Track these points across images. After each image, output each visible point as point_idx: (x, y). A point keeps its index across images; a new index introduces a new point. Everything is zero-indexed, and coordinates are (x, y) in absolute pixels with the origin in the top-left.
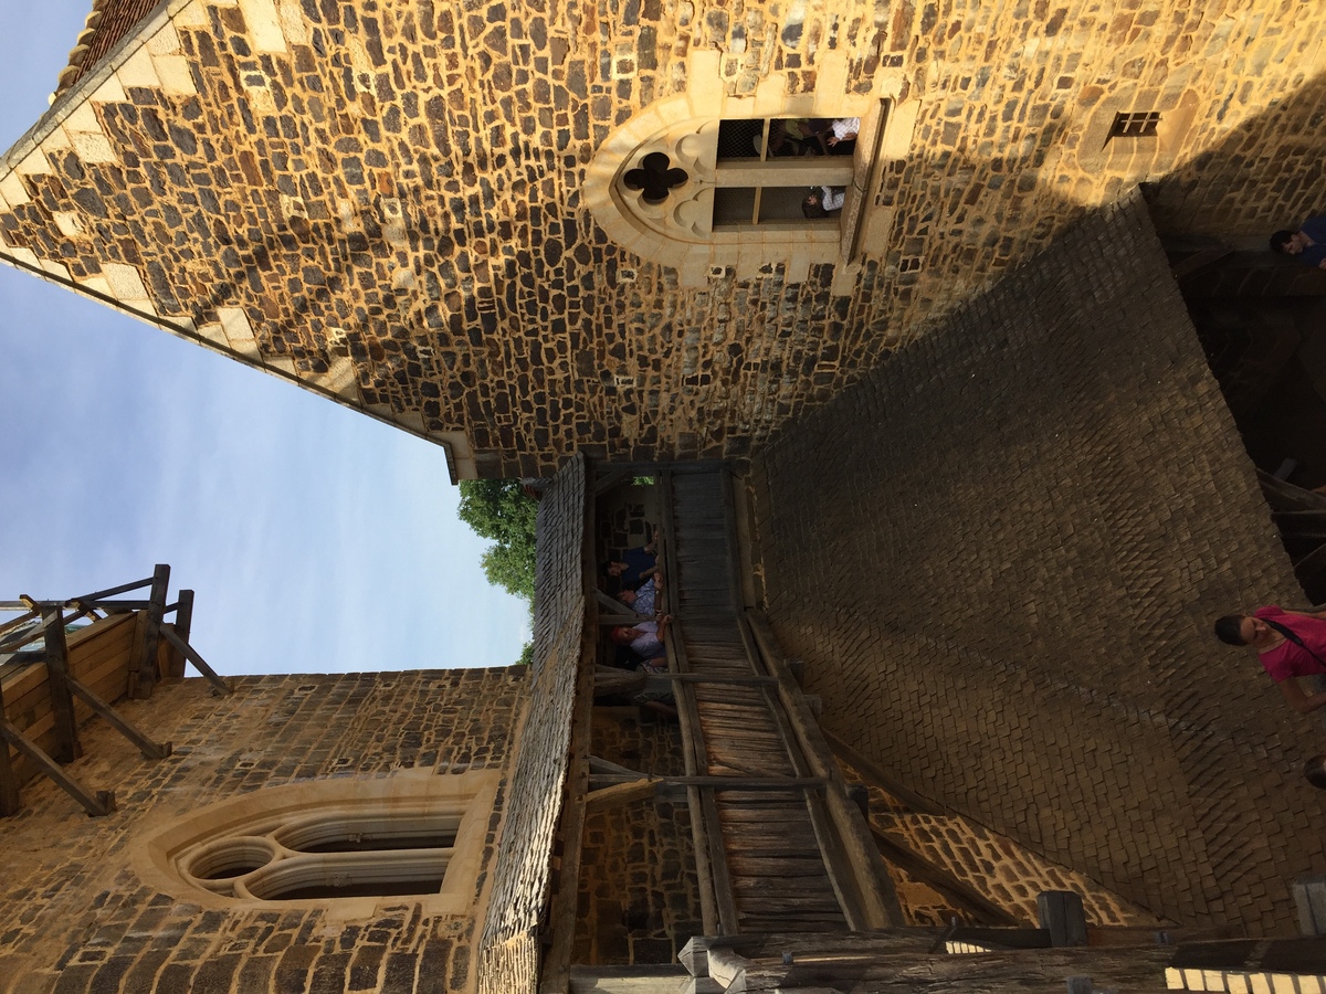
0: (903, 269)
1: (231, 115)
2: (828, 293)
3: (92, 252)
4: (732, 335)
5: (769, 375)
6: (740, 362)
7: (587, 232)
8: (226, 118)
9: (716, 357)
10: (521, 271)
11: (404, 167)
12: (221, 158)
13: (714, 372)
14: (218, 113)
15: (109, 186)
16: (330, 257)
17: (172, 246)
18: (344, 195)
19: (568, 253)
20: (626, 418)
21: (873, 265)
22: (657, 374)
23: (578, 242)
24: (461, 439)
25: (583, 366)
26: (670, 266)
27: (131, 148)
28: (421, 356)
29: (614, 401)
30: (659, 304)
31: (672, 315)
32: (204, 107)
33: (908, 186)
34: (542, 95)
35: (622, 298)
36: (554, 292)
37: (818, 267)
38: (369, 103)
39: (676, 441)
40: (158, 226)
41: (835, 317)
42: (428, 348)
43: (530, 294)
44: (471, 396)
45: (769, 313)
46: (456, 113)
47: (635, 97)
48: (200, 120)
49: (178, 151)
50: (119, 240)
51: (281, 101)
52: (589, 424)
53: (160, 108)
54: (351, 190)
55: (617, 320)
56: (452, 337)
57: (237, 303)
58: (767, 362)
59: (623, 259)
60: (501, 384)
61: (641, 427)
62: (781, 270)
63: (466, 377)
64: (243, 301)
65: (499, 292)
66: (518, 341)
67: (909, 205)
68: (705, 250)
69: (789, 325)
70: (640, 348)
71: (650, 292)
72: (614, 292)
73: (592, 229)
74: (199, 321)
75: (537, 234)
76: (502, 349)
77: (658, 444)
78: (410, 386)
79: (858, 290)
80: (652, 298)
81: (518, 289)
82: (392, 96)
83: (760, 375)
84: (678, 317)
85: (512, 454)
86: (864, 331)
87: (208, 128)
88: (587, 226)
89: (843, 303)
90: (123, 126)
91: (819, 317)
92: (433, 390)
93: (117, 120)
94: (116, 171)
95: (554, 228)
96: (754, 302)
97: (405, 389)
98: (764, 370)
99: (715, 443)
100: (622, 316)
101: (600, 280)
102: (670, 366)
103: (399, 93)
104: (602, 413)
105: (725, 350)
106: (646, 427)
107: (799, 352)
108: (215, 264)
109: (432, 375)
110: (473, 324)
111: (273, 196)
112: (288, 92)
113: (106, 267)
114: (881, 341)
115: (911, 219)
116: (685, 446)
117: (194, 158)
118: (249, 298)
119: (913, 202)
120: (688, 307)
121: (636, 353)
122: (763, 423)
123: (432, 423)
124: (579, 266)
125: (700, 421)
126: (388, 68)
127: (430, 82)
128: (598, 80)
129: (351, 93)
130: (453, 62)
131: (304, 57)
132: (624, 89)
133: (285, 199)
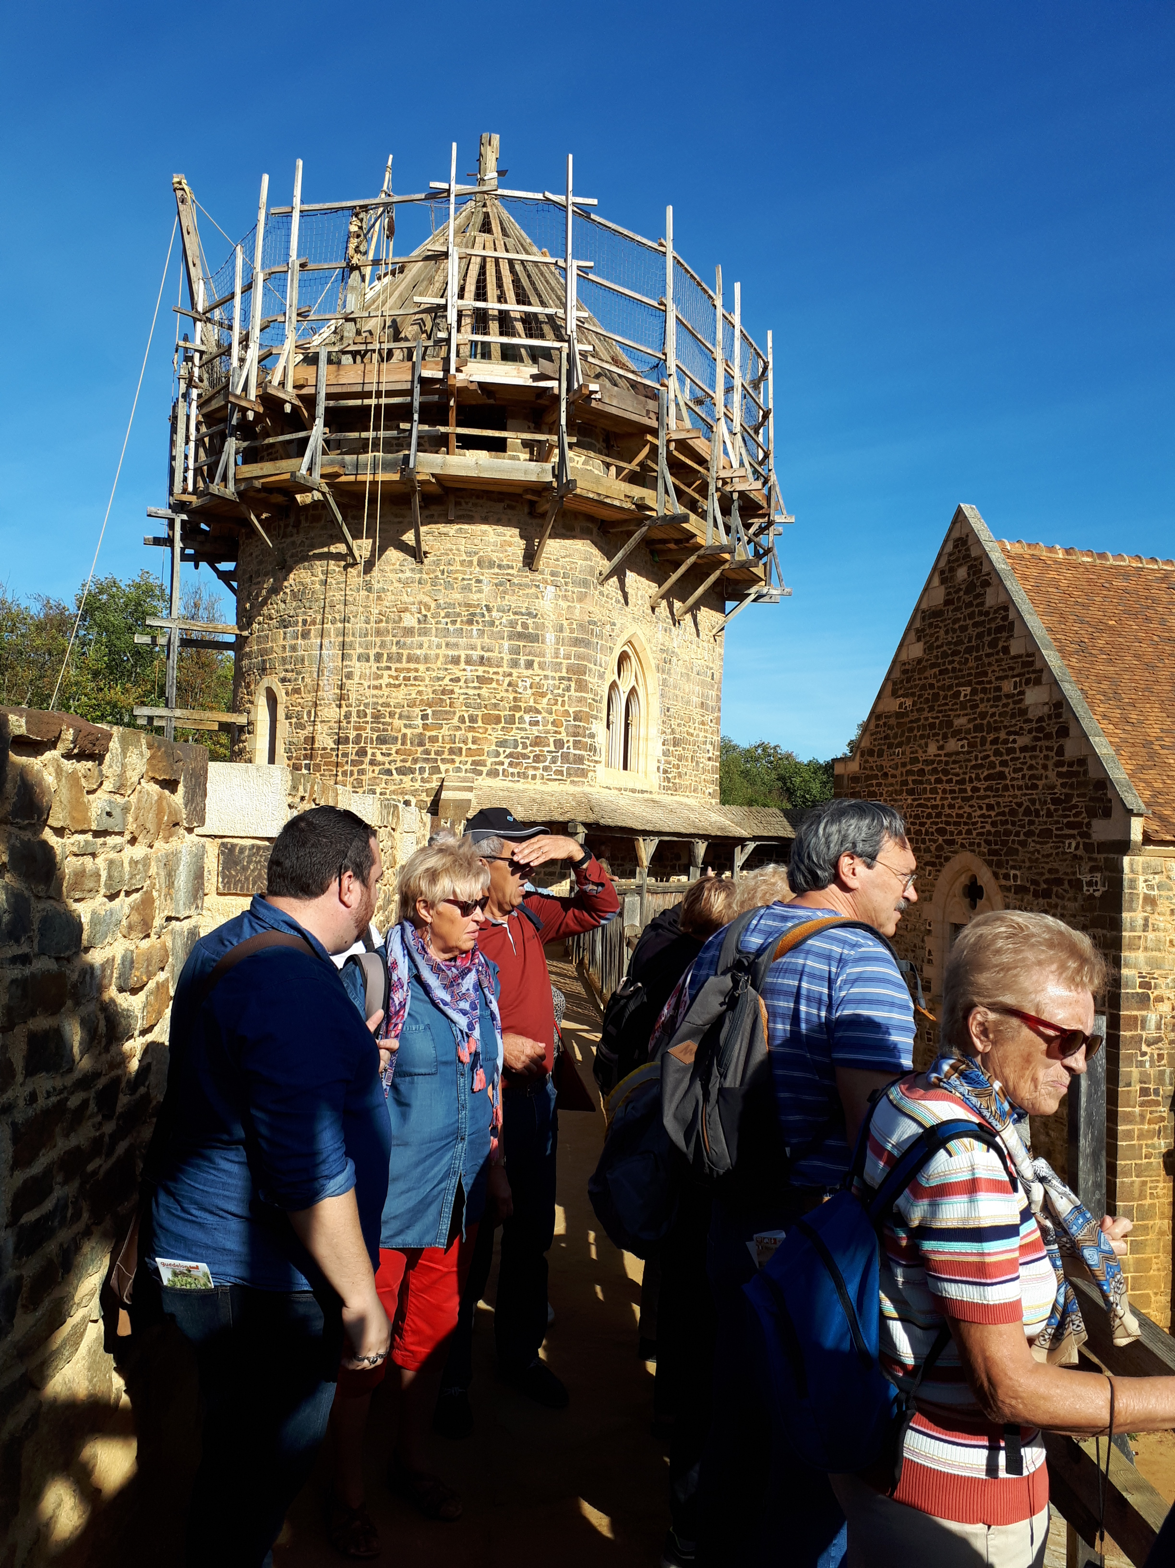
1: (1003, 670)
3: (950, 582)
7: (949, 852)
8: (1001, 667)
11: (980, 755)
12: (986, 661)
14: (1004, 663)
16: (943, 708)
17: (951, 625)
18: (969, 721)
23: (945, 846)
24: (854, 767)
32: (1006, 657)
34: (1007, 833)
36: (923, 830)
37: (930, 983)
38: (1006, 742)
40: (959, 620)
42: (900, 755)
43: (923, 817)
44: (876, 777)
45: (910, 954)
46: (1000, 786)
47: (1003, 882)
48: (1001, 653)
49: (989, 638)
50: (954, 598)
51: (1008, 696)
53: (1006, 634)
54: (971, 726)
56: (905, 770)
57: (925, 653)
59: (937, 871)
60: (881, 795)
62: (930, 961)
63: (886, 775)
64: (927, 657)
65: (925, 799)
68: (940, 917)
73: (951, 854)
75: (950, 823)
76: (898, 797)
81: (927, 810)
82: (1008, 755)
87: (998, 657)
88: (952, 852)
92: (880, 754)
94: (982, 604)
95: (952, 834)
97: (881, 739)
101: (927, 857)
103: (1008, 758)
108: (941, 646)
109: (887, 755)
110: (911, 782)
111: (969, 684)
112: (1010, 701)
113: (943, 588)
117: (986, 647)
118: (927, 661)
124: (935, 845)
126: (1018, 754)
127: (1013, 775)
128: (1011, 863)
129: (1009, 733)
130: (1020, 788)
131: (1023, 712)
132: (1006, 877)
133: (969, 689)
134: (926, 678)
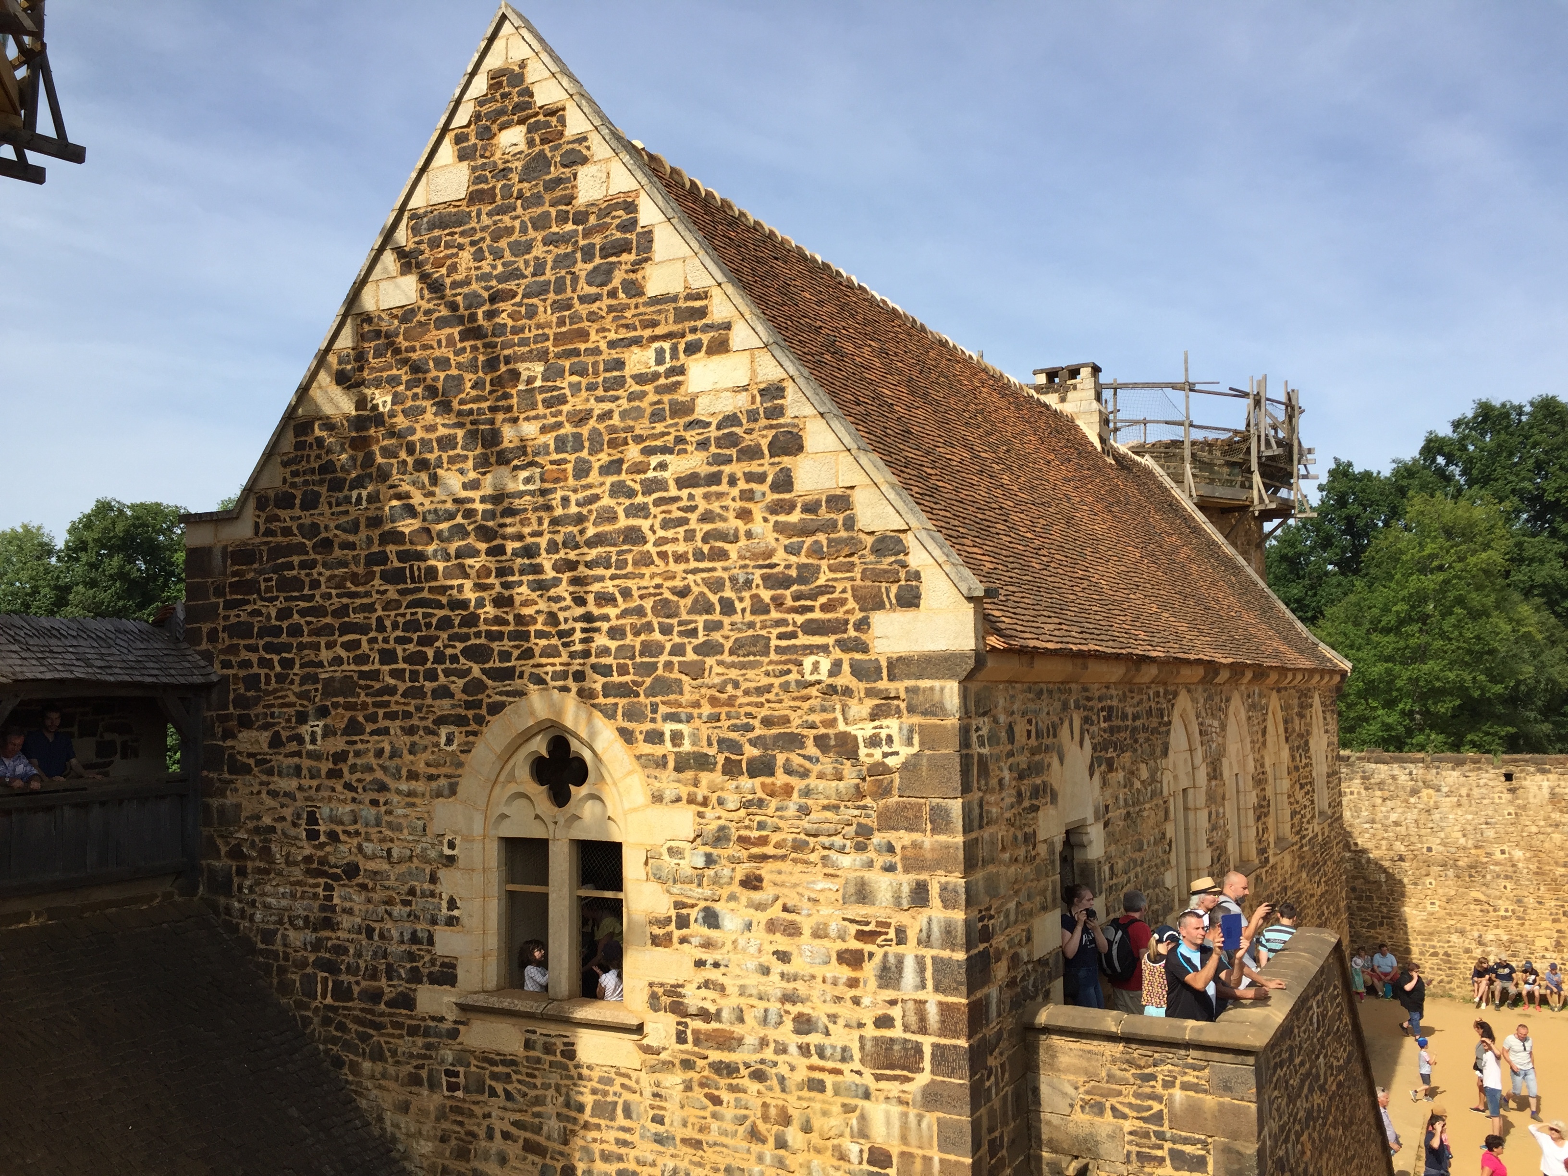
0: (448, 1073)
1: (626, 326)
2: (420, 982)
3: (482, 156)
4: (372, 866)
5: (316, 914)
6: (336, 877)
7: (501, 693)
8: (623, 322)
9: (343, 848)
10: (456, 616)
11: (573, 498)
12: (583, 309)
13: (322, 846)
14: (628, 314)
15: (553, 189)
16: (474, 406)
17: (488, 241)
18: (544, 430)
19: (476, 671)
20: (265, 737)
21: (453, 1034)
22: (323, 773)
23: (489, 683)
24: (243, 531)
25: (337, 685)
26: (460, 789)
27: (592, 220)
28: (354, 494)
29: (288, 721)
30: (413, 776)
31: (399, 792)
32: (634, 301)
33: (546, 1066)
34: (647, 649)
35: (421, 733)
36: (430, 653)
37: (454, 967)
38: (639, 468)
39: (230, 800)
40: (510, 231)
41: (389, 993)
42: (364, 503)
43: (428, 625)
44: (301, 549)
45: (398, 910)
46: (630, 558)
47: (647, 749)
48: (621, 295)
49: (590, 266)
50: (494, 187)
51: (640, 379)
52: (259, 689)
53: (632, 257)
54: (549, 439)
55: (395, 726)
56: (378, 532)
57: (422, 298)
58: (334, 911)
59: (468, 734)
60: (315, 585)
61: (250, 755)
62: (451, 922)
63: (326, 545)
64: (425, 305)
65: (431, 590)
66: (371, 608)
67: (524, 1070)
68: (478, 828)
69: (382, 936)
70: (357, 754)
71: (428, 765)
72: (429, 723)
73: (504, 698)
74: (400, 252)
75: (500, 636)
76: (360, 589)
77: (226, 776)
78: (317, 478)
79: (423, 1019)
80: (421, 767)
81: (436, 611)
82: (647, 492)
83: (316, 905)
84: (396, 799)
85: (219, 592)
86: (371, 1032)
87: (613, 302)
88: (508, 694)
89: (407, 1001)
90: (613, 218)
91: (390, 973)
92: (310, 502)
93: (621, 213)
94: (569, 200)
95: (505, 656)
96: (412, 892)
97: (312, 472)
98: (323, 908)
99: (224, 850)
100: (399, 732)
101: (444, 706)
102: (333, 790)
103: (649, 500)
104: (273, 706)
105: (352, 858)
106: (252, 762)
107: (346, 951)
108: (467, 282)
109: (330, 505)
110: (393, 557)
111: (542, 356)
112: (648, 388)
113: (464, 168)
114: (358, 1055)
115: (508, 1076)
116: (222, 810)
117: (582, 282)
118: (428, 312)
119: (528, 1075)
120: (407, 811)
121: (351, 749)
122: (249, 911)
123: (267, 499)
124: (461, 682)
125: (257, 830)
126: (673, 492)
127: (661, 533)
128: (663, 709)
129: (649, 451)
130: (680, 558)
131: (683, 409)
132: (655, 737)
133: (539, 368)
134: (425, 347)
